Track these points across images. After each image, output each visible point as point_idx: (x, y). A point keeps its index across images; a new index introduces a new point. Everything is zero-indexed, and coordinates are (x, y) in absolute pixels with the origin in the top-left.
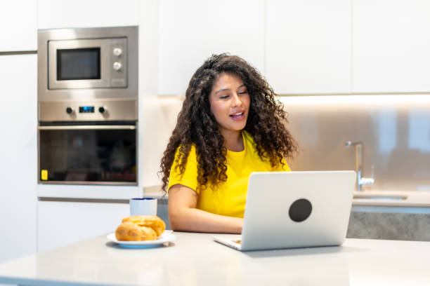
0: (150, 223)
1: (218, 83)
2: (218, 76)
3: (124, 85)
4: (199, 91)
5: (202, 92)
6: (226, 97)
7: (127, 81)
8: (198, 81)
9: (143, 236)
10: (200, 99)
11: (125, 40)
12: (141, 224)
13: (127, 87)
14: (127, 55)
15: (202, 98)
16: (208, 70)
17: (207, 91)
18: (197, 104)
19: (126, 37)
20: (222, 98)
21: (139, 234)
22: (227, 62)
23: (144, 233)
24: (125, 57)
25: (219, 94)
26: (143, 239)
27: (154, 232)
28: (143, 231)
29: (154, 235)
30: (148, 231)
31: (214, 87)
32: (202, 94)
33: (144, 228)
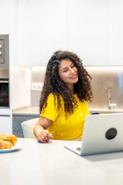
0: (9, 138)
1: (61, 66)
2: (60, 62)
3: (3, 62)
4: (53, 72)
5: (55, 72)
6: (66, 71)
7: (4, 60)
8: (51, 67)
9: (6, 146)
10: (54, 75)
11: (3, 41)
12: (5, 139)
13: (4, 63)
14: (4, 48)
15: (56, 74)
16: (54, 61)
17: (57, 70)
18: (53, 78)
19: (3, 40)
20: (64, 72)
21: (3, 145)
22: (62, 55)
23: (6, 145)
24: (3, 49)
25: (63, 70)
26: (5, 148)
27: (12, 144)
28: (5, 144)
29: (11, 145)
30: (8, 143)
31: (59, 68)
32: (55, 73)
33: (6, 142)
